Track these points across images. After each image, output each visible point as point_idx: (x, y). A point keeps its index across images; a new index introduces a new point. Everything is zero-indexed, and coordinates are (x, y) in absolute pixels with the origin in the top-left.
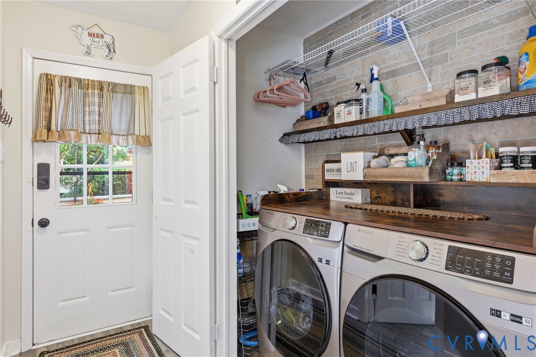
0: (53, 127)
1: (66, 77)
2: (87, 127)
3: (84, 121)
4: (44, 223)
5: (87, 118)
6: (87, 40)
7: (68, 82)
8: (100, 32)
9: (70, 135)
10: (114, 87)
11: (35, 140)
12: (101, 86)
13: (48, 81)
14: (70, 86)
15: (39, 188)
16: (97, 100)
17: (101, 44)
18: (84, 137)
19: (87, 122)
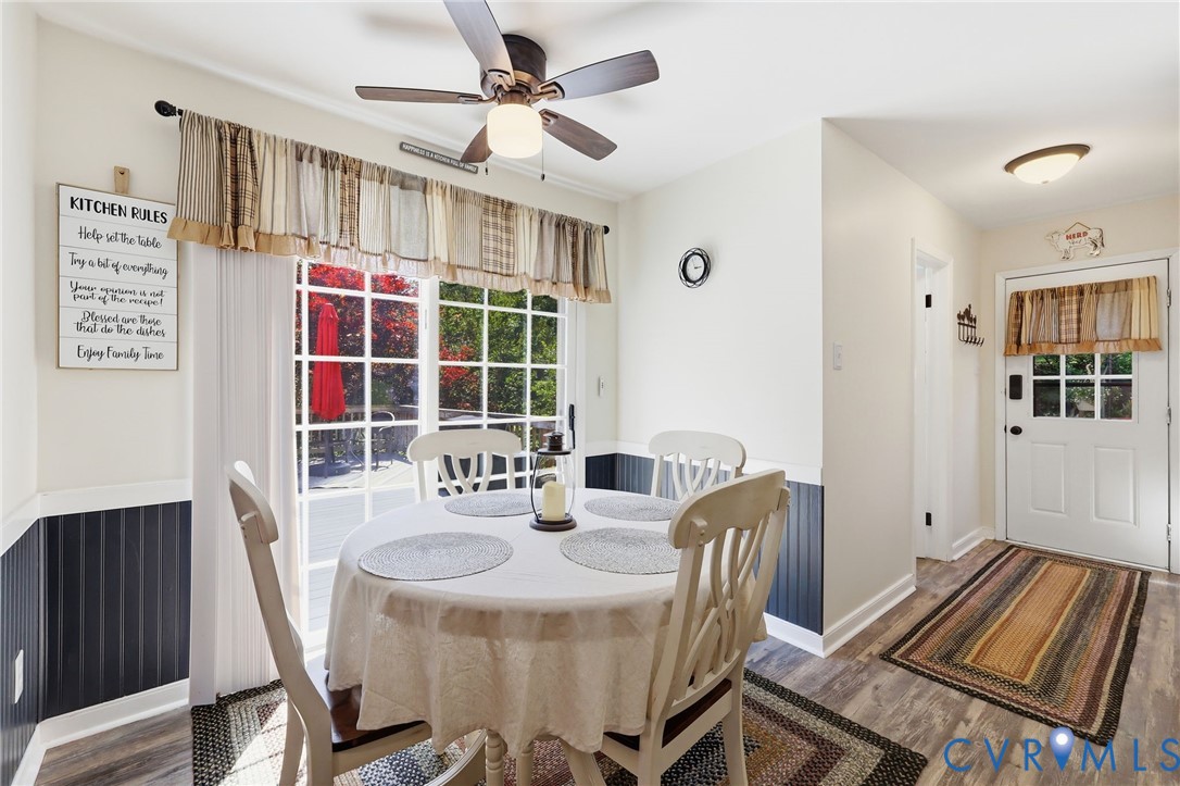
0: (1023, 341)
1: (1037, 291)
2: (1063, 337)
3: (1059, 330)
4: (1016, 431)
5: (1063, 327)
6: (1064, 244)
7: (1039, 295)
8: (1082, 230)
9: (1041, 347)
10: (1098, 289)
11: (1006, 355)
12: (1081, 290)
13: (1019, 298)
14: (1042, 298)
15: (1011, 398)
16: (1075, 307)
17: (1083, 242)
18: (1060, 346)
19: (1063, 331)
